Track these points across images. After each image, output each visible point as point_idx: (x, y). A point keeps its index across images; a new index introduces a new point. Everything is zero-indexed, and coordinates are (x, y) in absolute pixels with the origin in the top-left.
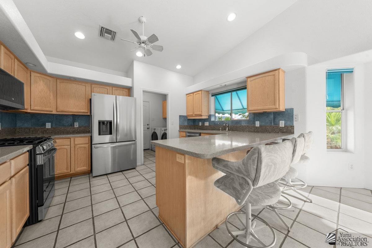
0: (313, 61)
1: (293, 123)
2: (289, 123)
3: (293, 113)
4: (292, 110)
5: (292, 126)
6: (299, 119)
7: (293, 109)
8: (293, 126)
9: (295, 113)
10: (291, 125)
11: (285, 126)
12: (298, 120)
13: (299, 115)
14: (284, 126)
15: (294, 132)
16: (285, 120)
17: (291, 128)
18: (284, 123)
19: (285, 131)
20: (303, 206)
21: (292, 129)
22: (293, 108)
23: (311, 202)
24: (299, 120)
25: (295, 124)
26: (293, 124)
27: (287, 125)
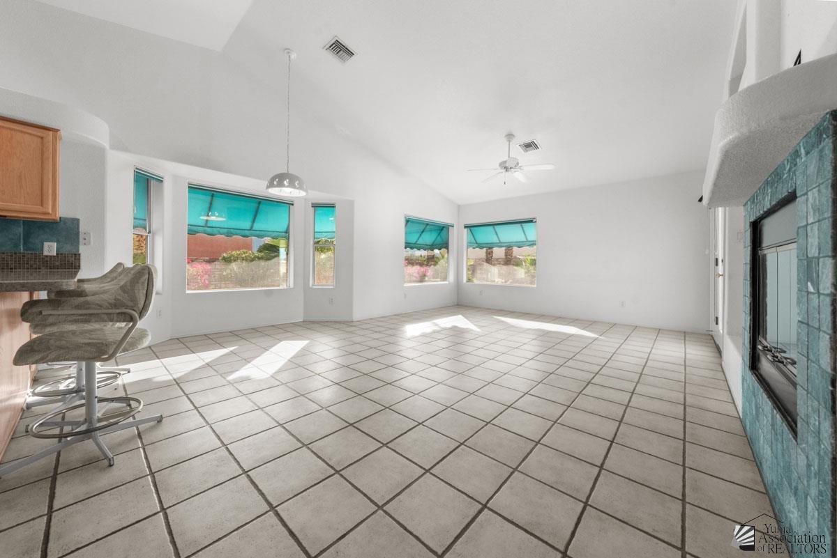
0: (119, 146)
1: (79, 247)
2: (68, 248)
3: (78, 228)
4: (76, 222)
5: (75, 255)
6: (92, 240)
7: (78, 220)
8: (79, 254)
9: (82, 228)
10: (74, 251)
11: (57, 254)
12: (90, 241)
13: (92, 234)
14: (55, 255)
15: (79, 266)
16: (58, 241)
17: (73, 259)
18: (57, 248)
19: (57, 263)
20: (123, 380)
21: (75, 259)
22: (78, 217)
23: (129, 372)
24: (92, 243)
25: (83, 250)
26: (78, 250)
27: (63, 251)
